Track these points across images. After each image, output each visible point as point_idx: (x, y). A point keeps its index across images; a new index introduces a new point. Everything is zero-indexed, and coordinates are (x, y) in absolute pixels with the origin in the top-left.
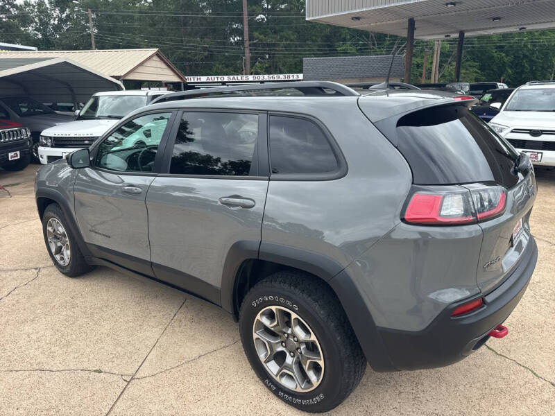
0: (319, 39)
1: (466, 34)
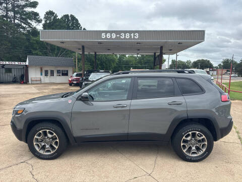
0: (23, 47)
1: (97, 53)
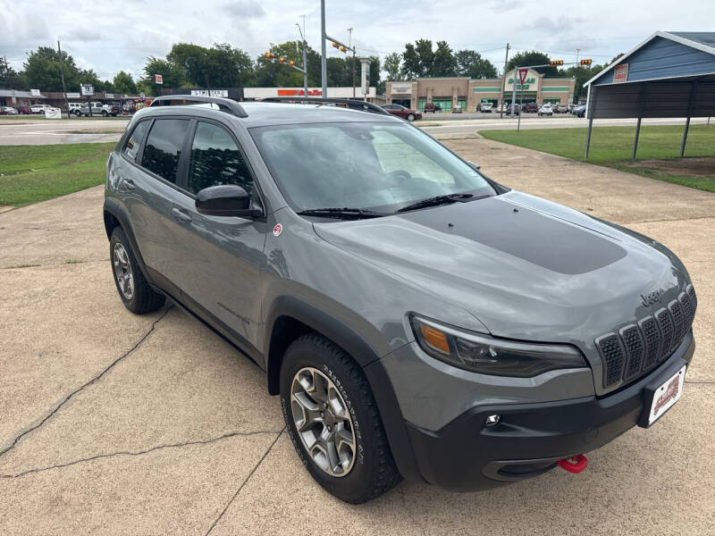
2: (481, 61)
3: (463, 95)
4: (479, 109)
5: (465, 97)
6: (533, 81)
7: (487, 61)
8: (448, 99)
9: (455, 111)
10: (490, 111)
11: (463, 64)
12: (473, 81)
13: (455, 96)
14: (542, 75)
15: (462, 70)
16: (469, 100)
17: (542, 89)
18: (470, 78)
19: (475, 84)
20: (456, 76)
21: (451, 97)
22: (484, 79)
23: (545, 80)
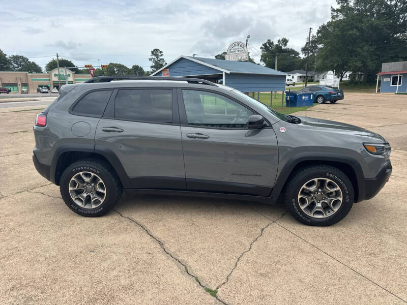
2: (29, 62)
3: (24, 82)
4: (39, 91)
5: (26, 84)
6: (69, 75)
7: (33, 63)
8: (15, 85)
9: (23, 92)
10: (47, 92)
11: (17, 64)
12: (30, 74)
13: (19, 83)
14: (74, 72)
15: (17, 67)
16: (30, 86)
17: (75, 80)
18: (27, 72)
19: (32, 76)
20: (12, 71)
21: (17, 84)
22: (34, 73)
23: (76, 75)
